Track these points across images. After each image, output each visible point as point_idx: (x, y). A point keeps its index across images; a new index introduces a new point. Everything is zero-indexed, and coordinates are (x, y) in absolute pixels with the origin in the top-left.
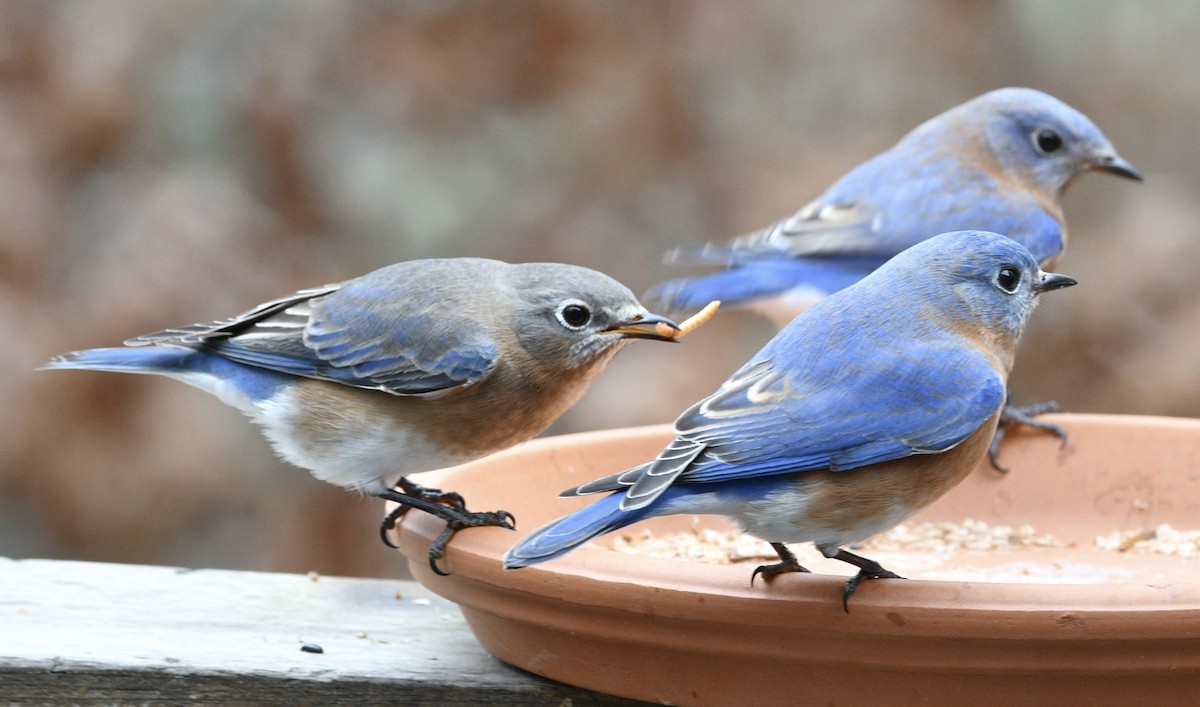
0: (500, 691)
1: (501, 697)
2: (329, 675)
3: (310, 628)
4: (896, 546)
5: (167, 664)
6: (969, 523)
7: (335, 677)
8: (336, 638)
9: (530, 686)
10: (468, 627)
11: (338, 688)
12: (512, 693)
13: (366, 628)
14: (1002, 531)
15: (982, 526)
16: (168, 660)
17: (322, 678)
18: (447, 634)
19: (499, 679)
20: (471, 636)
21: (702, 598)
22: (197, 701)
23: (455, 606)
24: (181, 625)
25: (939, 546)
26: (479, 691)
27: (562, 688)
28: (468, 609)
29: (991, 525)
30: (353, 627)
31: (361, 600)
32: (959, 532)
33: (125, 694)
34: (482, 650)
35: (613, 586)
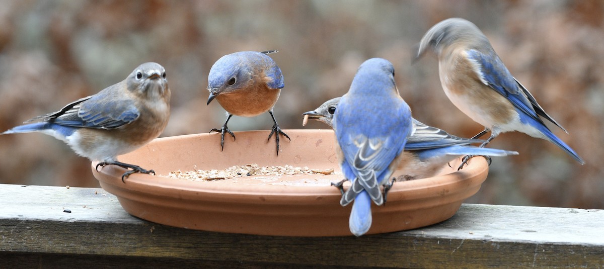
0: (131, 225)
1: (131, 226)
2: (73, 220)
3: (67, 204)
4: (263, 174)
5: (19, 217)
6: (287, 166)
7: (75, 221)
8: (76, 207)
9: (140, 223)
10: (119, 203)
11: (76, 224)
12: (135, 225)
13: (85, 204)
14: (298, 169)
15: (291, 167)
16: (19, 215)
17: (71, 221)
18: (113, 205)
19: (130, 220)
20: (120, 206)
21: (197, 193)
22: (29, 229)
23: (115, 196)
24: (23, 204)
25: (277, 174)
26: (123, 224)
27: (151, 223)
28: (119, 197)
29: (294, 167)
30: (81, 204)
31: (84, 195)
32: (283, 169)
33: (5, 227)
34: (124, 211)
35: (168, 189)
